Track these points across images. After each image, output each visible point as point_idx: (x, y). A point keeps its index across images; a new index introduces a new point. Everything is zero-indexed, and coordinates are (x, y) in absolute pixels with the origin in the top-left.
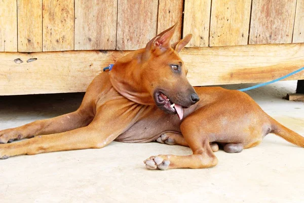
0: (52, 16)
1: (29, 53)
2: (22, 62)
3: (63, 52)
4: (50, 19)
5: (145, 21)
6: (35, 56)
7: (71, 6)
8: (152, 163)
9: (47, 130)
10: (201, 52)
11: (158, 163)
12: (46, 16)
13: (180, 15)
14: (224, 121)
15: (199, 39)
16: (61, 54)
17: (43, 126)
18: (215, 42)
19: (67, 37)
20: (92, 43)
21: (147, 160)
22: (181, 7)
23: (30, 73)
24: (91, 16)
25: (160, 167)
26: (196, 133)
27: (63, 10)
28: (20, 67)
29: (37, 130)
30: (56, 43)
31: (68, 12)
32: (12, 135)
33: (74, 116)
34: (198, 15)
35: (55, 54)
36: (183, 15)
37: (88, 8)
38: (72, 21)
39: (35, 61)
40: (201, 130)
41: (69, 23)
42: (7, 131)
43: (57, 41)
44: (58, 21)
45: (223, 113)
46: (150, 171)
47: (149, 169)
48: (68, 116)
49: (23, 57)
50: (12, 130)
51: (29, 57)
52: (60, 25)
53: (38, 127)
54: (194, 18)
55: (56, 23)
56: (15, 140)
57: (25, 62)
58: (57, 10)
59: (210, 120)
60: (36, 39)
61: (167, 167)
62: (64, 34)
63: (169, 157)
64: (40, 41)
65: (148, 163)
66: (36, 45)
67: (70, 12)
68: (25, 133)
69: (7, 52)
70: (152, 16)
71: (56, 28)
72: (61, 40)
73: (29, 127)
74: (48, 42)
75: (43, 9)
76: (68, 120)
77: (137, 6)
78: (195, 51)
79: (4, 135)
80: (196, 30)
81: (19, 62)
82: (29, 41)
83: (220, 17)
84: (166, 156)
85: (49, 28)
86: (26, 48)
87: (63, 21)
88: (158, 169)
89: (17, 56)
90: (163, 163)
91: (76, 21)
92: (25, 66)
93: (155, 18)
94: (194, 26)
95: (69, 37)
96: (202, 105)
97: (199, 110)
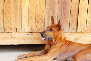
0: (38, 22)
1: (31, 32)
2: (29, 35)
5: (66, 24)
6: (33, 33)
7: (44, 19)
9: (35, 55)
10: (83, 33)
12: (37, 22)
13: (77, 22)
14: (88, 55)
15: (83, 29)
17: (34, 54)
18: (88, 30)
19: (42, 28)
22: (77, 20)
23: (31, 38)
24: (49, 22)
26: (78, 58)
28: (29, 36)
29: (32, 55)
32: (25, 56)
34: (83, 22)
35: (39, 33)
36: (78, 22)
37: (49, 20)
39: (33, 35)
40: (80, 58)
41: (43, 24)
42: (23, 55)
43: (39, 29)
44: (40, 23)
48: (41, 51)
50: (25, 55)
51: (31, 34)
54: (81, 23)
56: (26, 58)
58: (40, 20)
59: (84, 54)
60: (33, 28)
62: (41, 27)
66: (33, 30)
67: (43, 21)
68: (28, 56)
69: (25, 32)
70: (68, 22)
71: (39, 25)
72: (40, 29)
73: (30, 54)
74: (37, 29)
75: (36, 20)
76: (41, 52)
77: (63, 19)
78: (82, 33)
79: (22, 56)
80: (82, 27)
81: (28, 35)
82: (31, 29)
83: (90, 23)
85: (37, 25)
87: (41, 23)
89: (28, 33)
91: (45, 23)
92: (30, 36)
93: (69, 23)
94: (81, 25)
95: (43, 28)
96: (82, 50)
97: (81, 51)
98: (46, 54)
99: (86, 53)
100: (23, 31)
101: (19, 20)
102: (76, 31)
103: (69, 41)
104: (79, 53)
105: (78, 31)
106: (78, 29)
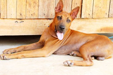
0: (30, 5)
1: (21, 19)
2: (18, 22)
3: (34, 19)
4: (29, 6)
5: (67, 8)
6: (23, 20)
7: (37, 1)
8: (66, 64)
9: (26, 49)
10: (89, 20)
11: (69, 64)
12: (28, 5)
14: (97, 47)
15: (88, 15)
16: (33, 20)
17: (25, 48)
18: (94, 16)
20: (45, 16)
21: (64, 62)
22: (81, 2)
23: (21, 27)
24: (45, 5)
25: (70, 65)
26: (85, 52)
27: (34, 3)
28: (17, 25)
29: (22, 49)
30: (31, 16)
31: (36, 3)
32: (12, 51)
33: (37, 44)
34: (88, 5)
35: (31, 20)
36: (82, 5)
37: (44, 2)
38: (38, 7)
39: (23, 23)
41: (37, 8)
42: (10, 49)
43: (32, 15)
44: (32, 7)
45: (97, 44)
46: (66, 67)
47: (65, 66)
48: (35, 44)
49: (18, 21)
50: (13, 49)
51: (21, 21)
52: (33, 8)
53: (23, 48)
54: (86, 6)
55: (31, 7)
57: (19, 23)
58: (32, 3)
61: (73, 65)
62: (34, 12)
63: (73, 61)
64: (25, 15)
65: (65, 63)
66: (23, 16)
69: (12, 19)
71: (31, 10)
72: (33, 15)
73: (20, 48)
74: (28, 15)
75: (26, 2)
78: (87, 20)
79: (10, 51)
80: (87, 11)
81: (17, 22)
82: (21, 14)
83: (97, 6)
84: (72, 61)
85: (29, 10)
86: (19, 17)
88: (69, 66)
89: (16, 20)
90: (71, 64)
91: (39, 7)
92: (19, 24)
93: (70, 6)
94: (86, 10)
95: (36, 13)
96: (89, 41)
97: (87, 43)
98: (43, 48)
99: (95, 45)
100: (9, 17)
101: (3, 2)
102: (80, 17)
103: (71, 30)
104: (86, 46)
105: (82, 17)
106: (82, 15)
